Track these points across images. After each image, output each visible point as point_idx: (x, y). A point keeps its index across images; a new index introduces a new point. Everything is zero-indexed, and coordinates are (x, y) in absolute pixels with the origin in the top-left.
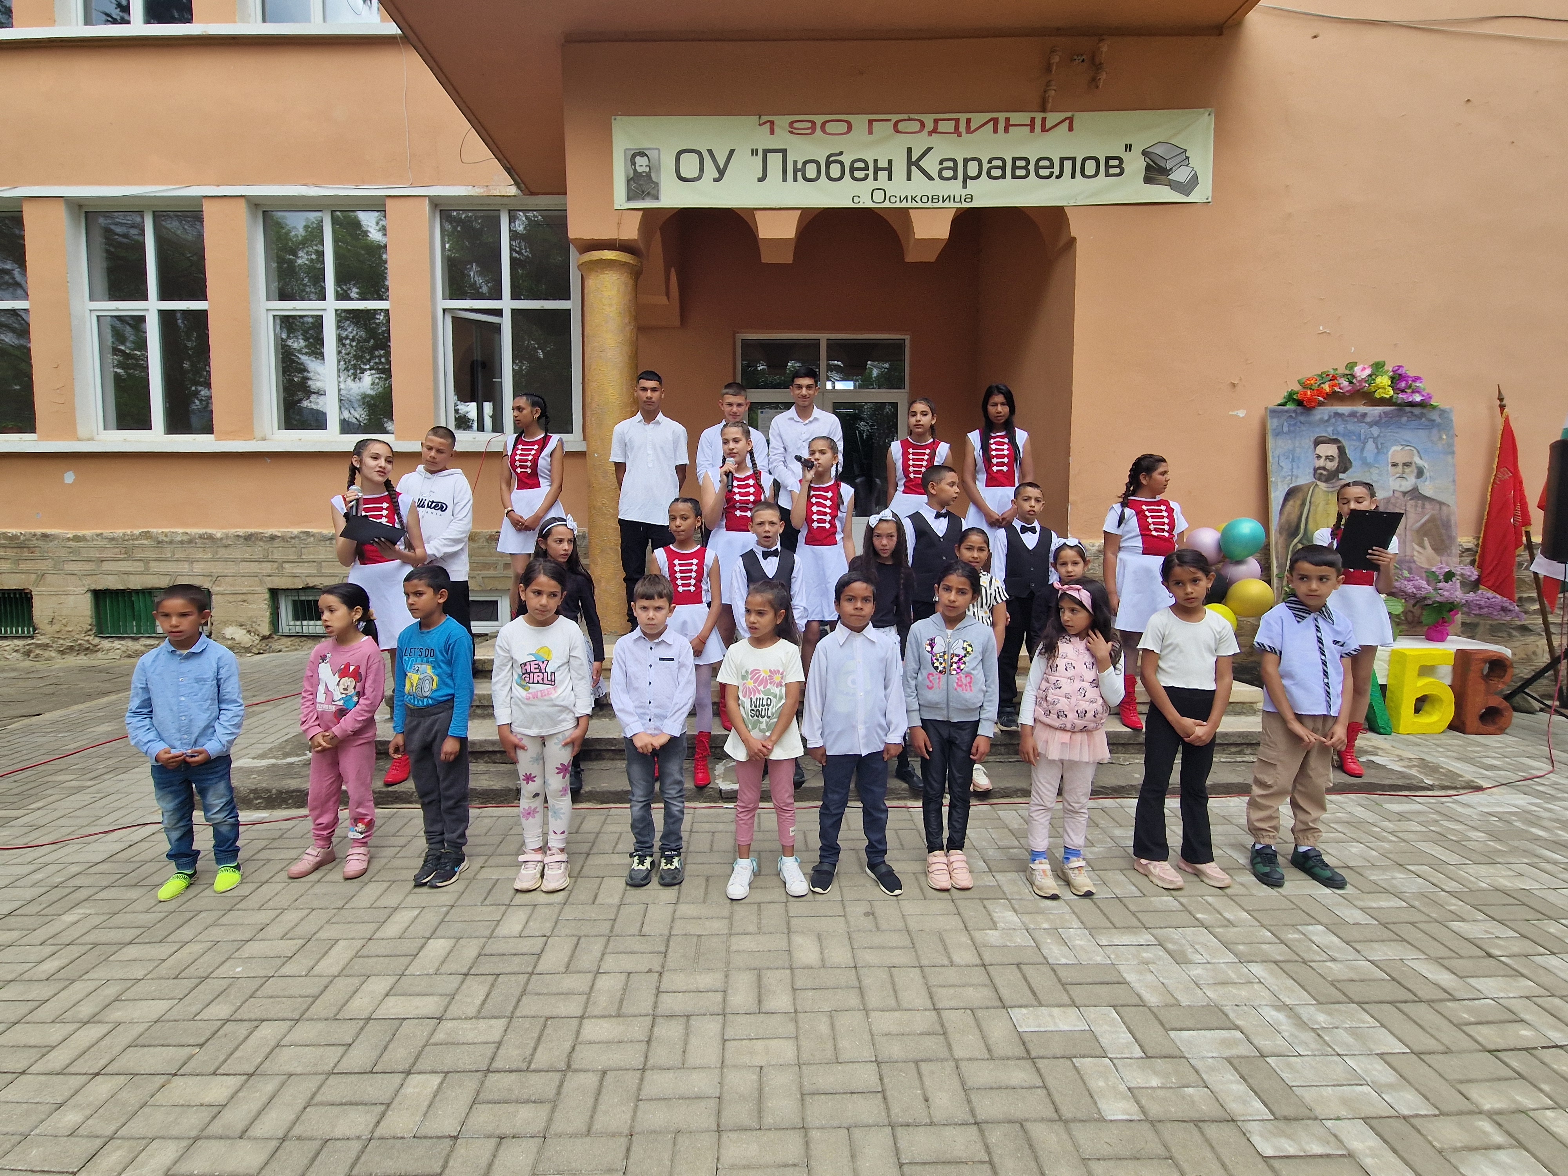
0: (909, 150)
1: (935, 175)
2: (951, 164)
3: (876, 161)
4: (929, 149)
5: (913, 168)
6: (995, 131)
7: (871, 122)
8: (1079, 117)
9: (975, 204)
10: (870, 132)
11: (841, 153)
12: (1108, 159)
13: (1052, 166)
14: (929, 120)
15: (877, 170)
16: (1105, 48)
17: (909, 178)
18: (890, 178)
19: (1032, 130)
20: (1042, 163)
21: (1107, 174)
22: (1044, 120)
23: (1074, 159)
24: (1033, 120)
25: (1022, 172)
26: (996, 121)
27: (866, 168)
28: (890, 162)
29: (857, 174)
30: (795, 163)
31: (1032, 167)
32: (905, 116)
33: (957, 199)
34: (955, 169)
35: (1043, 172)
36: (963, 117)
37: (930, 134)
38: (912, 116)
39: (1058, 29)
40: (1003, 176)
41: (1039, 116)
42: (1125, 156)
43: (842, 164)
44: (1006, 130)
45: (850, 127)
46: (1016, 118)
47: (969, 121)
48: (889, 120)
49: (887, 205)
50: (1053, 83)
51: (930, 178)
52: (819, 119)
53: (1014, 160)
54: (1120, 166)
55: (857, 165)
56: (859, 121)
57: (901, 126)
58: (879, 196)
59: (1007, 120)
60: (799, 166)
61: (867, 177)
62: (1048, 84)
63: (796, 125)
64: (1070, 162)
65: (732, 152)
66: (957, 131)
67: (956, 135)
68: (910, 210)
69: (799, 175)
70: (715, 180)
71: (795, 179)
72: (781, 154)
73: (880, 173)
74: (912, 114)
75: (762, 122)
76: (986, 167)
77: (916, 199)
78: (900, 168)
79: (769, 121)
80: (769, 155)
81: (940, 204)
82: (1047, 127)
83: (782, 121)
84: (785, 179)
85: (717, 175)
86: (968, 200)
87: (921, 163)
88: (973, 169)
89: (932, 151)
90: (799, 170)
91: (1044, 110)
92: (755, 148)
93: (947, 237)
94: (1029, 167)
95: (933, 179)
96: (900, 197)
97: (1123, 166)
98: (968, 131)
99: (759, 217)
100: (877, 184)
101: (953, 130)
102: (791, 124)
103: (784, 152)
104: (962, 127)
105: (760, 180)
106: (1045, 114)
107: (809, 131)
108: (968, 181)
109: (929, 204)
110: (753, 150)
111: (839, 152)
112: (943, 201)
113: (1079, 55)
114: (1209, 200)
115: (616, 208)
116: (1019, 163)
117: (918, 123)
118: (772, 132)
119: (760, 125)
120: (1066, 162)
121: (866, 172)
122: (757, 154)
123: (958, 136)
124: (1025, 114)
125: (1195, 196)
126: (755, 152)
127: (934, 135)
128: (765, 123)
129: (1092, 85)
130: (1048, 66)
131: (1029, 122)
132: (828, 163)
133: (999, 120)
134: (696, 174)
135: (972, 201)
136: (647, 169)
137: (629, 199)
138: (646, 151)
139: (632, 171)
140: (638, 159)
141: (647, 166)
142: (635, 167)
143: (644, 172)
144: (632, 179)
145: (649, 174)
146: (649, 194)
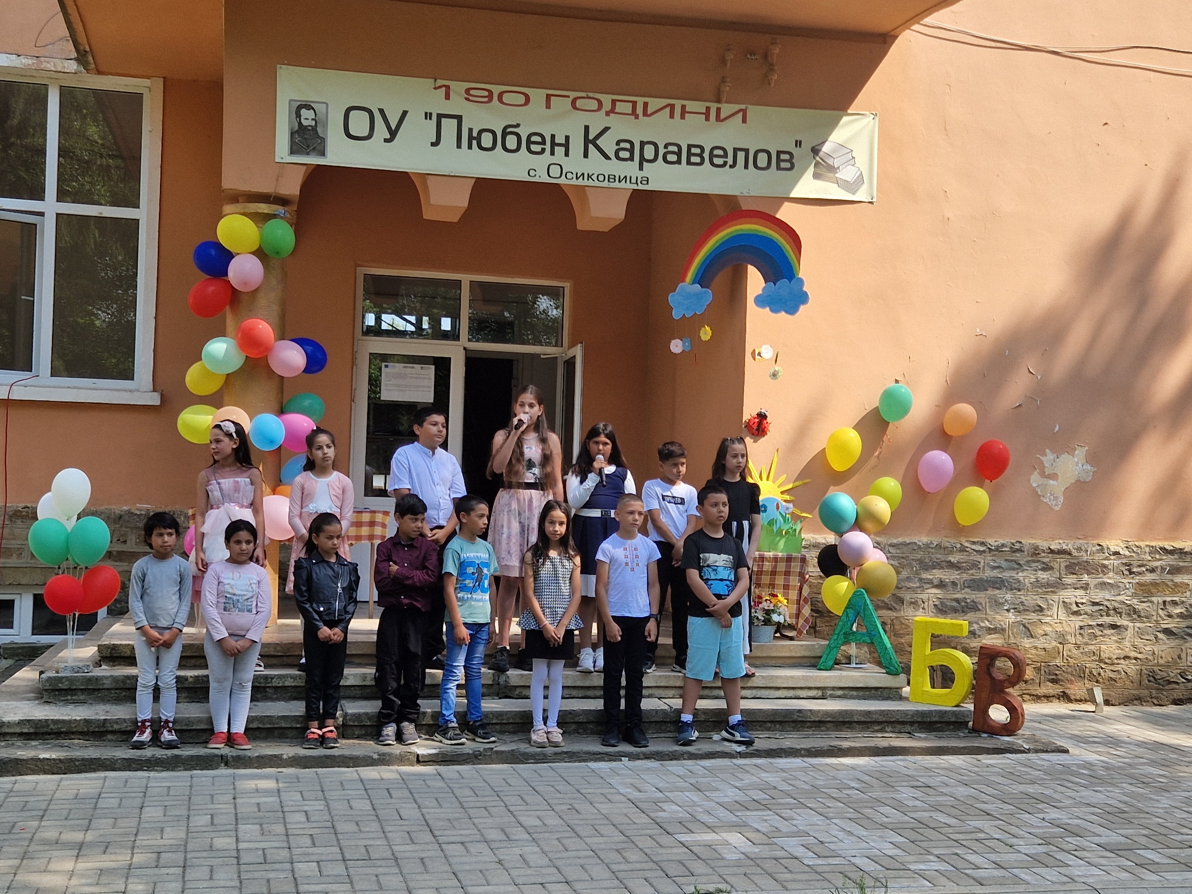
0: (587, 128)
1: (612, 155)
2: (628, 146)
3: (553, 137)
4: (606, 129)
5: (591, 146)
6: (672, 116)
7: (548, 97)
8: (753, 111)
9: (651, 187)
10: (548, 106)
11: (518, 126)
12: (779, 153)
13: (726, 155)
14: (607, 100)
15: (553, 144)
16: (776, 51)
17: (586, 155)
18: (567, 154)
19: (707, 119)
20: (717, 152)
21: (779, 168)
22: (718, 110)
23: (747, 151)
24: (708, 109)
25: (697, 160)
26: (672, 107)
27: (543, 142)
28: (567, 138)
29: (534, 148)
30: (471, 130)
31: (706, 155)
32: (583, 94)
33: (634, 181)
34: (631, 151)
35: (716, 161)
36: (640, 101)
37: (607, 114)
38: (591, 95)
39: (734, 23)
40: (679, 162)
41: (714, 106)
42: (795, 151)
43: (518, 135)
44: (683, 117)
45: (528, 99)
46: (691, 105)
47: (646, 105)
48: (568, 97)
49: (562, 181)
50: (728, 80)
51: (607, 157)
52: (496, 89)
53: (690, 147)
54: (790, 161)
55: (534, 139)
56: (538, 95)
57: (579, 103)
58: (555, 171)
59: (683, 107)
60: (475, 134)
61: (543, 150)
62: (723, 80)
63: (472, 92)
64: (743, 153)
65: (405, 113)
66: (634, 113)
67: (633, 117)
68: (587, 188)
69: (474, 143)
70: (386, 140)
71: (470, 147)
72: (456, 121)
73: (557, 148)
74: (590, 92)
75: (437, 86)
76: (662, 151)
77: (592, 177)
78: (577, 145)
79: (444, 86)
80: (443, 120)
81: (616, 184)
82: (722, 116)
83: (458, 87)
84: (459, 146)
85: (388, 136)
86: (643, 182)
87: (598, 142)
88: (649, 152)
89: (609, 131)
90: (475, 138)
91: (719, 101)
92: (428, 111)
93: (623, 218)
94: (704, 155)
95: (610, 159)
96: (577, 174)
97: (794, 161)
98: (645, 114)
99: (430, 181)
100: (553, 159)
101: (630, 112)
102: (467, 91)
103: (459, 118)
104: (640, 110)
105: (433, 144)
106: (719, 105)
107: (486, 100)
108: (645, 163)
109: (606, 184)
110: (426, 114)
111: (515, 124)
112: (620, 181)
113: (752, 53)
114: (874, 200)
115: (277, 161)
116: (694, 150)
117: (596, 102)
118: (447, 97)
119: (435, 88)
120: (739, 153)
121: (543, 146)
122: (430, 119)
123: (635, 118)
124: (700, 103)
125: (861, 195)
126: (428, 116)
127: (611, 115)
128: (440, 87)
129: (765, 80)
130: (723, 61)
131: (704, 111)
132: (505, 134)
133: (676, 106)
134: (366, 133)
135: (648, 183)
136: (313, 123)
137: (292, 152)
138: (312, 105)
139: (297, 124)
140: (303, 111)
141: (313, 119)
142: (300, 120)
143: (310, 126)
144: (296, 132)
145: (314, 129)
146: (314, 149)
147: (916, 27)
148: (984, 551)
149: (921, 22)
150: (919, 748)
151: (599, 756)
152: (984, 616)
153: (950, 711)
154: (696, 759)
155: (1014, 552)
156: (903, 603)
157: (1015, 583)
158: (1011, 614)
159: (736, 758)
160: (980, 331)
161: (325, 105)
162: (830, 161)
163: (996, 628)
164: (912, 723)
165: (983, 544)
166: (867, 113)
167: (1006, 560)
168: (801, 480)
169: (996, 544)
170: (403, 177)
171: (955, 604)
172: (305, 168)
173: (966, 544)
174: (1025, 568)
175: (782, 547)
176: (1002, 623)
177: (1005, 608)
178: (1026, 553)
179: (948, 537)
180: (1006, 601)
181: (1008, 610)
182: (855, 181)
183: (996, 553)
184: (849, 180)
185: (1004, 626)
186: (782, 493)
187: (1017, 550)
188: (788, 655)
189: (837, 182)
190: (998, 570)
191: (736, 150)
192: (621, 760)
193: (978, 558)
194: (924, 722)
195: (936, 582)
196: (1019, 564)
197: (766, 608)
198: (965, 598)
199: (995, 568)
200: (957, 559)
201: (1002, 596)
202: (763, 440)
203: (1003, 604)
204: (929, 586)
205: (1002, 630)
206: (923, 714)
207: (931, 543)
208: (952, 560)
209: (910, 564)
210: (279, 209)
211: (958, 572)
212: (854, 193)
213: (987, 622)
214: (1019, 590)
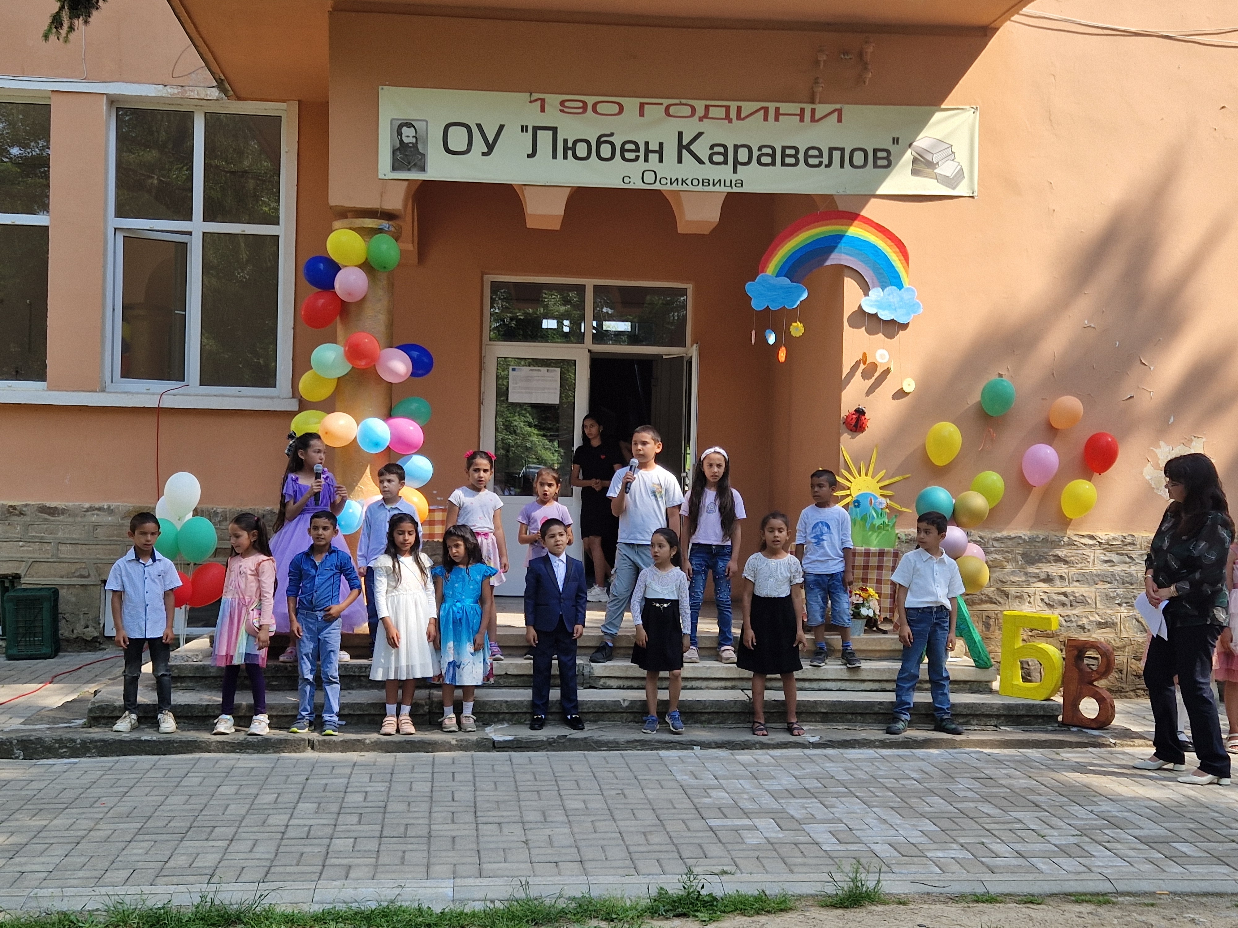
0: (680, 134)
1: (706, 159)
2: (721, 150)
3: (647, 144)
4: (700, 134)
5: (684, 151)
6: (766, 119)
7: (642, 105)
8: (848, 110)
9: (746, 189)
10: (642, 114)
11: (612, 134)
12: (875, 151)
13: (821, 155)
14: (700, 105)
15: (647, 151)
16: (870, 49)
17: (680, 161)
18: (661, 160)
19: (802, 120)
20: (811, 152)
21: (875, 166)
22: (813, 111)
23: (842, 150)
24: (802, 110)
25: (792, 161)
26: (766, 110)
27: (637, 150)
28: (661, 145)
29: (628, 155)
30: (566, 141)
31: (801, 156)
32: (676, 101)
33: (728, 184)
34: (725, 155)
35: (811, 161)
36: (733, 105)
37: (701, 119)
38: (684, 101)
39: (828, 24)
40: (773, 164)
41: (808, 108)
42: (892, 148)
43: (613, 145)
44: (777, 119)
45: (621, 108)
46: (785, 107)
47: (739, 109)
48: (661, 104)
49: (657, 186)
50: (821, 80)
51: (701, 162)
52: (590, 100)
53: (784, 148)
54: (887, 158)
55: (628, 146)
56: (631, 104)
57: (672, 110)
58: (649, 177)
59: (777, 109)
60: (570, 145)
61: (637, 158)
62: (816, 81)
63: (567, 104)
64: (839, 152)
65: (502, 127)
66: (728, 117)
67: (727, 121)
68: (681, 193)
69: (570, 153)
70: (484, 154)
71: (565, 157)
72: (551, 133)
73: (650, 155)
74: (683, 99)
75: (532, 99)
76: (756, 154)
77: (687, 182)
78: (671, 151)
79: (540, 99)
80: (539, 132)
81: (711, 188)
82: (817, 117)
83: (553, 100)
84: (555, 156)
85: (486, 150)
86: (738, 185)
87: (692, 147)
88: (743, 156)
89: (703, 136)
90: (570, 148)
91: (813, 102)
92: (524, 124)
93: (718, 220)
94: (799, 156)
95: (704, 163)
96: (671, 179)
97: (891, 158)
98: (739, 117)
99: (527, 192)
100: (647, 166)
101: (724, 117)
102: (562, 103)
103: (554, 130)
104: (733, 114)
105: (529, 156)
106: (813, 106)
107: (581, 110)
108: (739, 166)
109: (700, 188)
110: (522, 127)
111: (609, 133)
112: (714, 185)
113: (845, 53)
114: (975, 194)
115: (380, 177)
116: (788, 152)
117: (689, 108)
118: (543, 110)
119: (531, 102)
120: (834, 153)
121: (637, 154)
122: (527, 131)
123: (729, 122)
124: (795, 104)
125: (962, 190)
126: (524, 129)
127: (704, 120)
128: (536, 100)
129: (860, 80)
130: (817, 62)
131: (799, 113)
132: (599, 143)
133: (770, 109)
134: (464, 148)
135: (742, 186)
136: (414, 140)
137: (394, 169)
138: (413, 123)
139: (398, 142)
140: (404, 129)
141: (413, 137)
142: (401, 138)
143: (410, 143)
144: (398, 149)
145: (415, 145)
146: (415, 165)
147: (1016, 17)
148: (1094, 545)
149: (1021, 12)
150: (998, 741)
151: (671, 745)
152: (1094, 610)
153: (1037, 705)
154: (768, 749)
155: (1126, 545)
156: (1008, 597)
157: (1126, 577)
158: (1123, 608)
159: (809, 748)
160: (1088, 322)
161: (425, 123)
162: (929, 157)
163: (1106, 623)
164: (998, 716)
165: (1092, 537)
166: (968, 107)
167: (1118, 554)
168: (902, 475)
169: (1106, 537)
170: (508, 188)
171: (1062, 598)
172: (406, 183)
173: (1076, 538)
174: (1137, 561)
175: (875, 542)
176: (1113, 617)
177: (1117, 602)
178: (1138, 546)
179: (1055, 531)
180: (1118, 595)
181: (1120, 605)
182: (955, 176)
183: (1107, 546)
184: (949, 175)
185: (1115, 620)
186: (881, 488)
187: (1130, 544)
188: (878, 648)
189: (936, 177)
190: (1109, 564)
191: (831, 150)
192: (693, 749)
193: (1087, 551)
194: (1011, 716)
195: (1043, 576)
196: (1131, 558)
197: (855, 602)
198: (1073, 592)
199: (1106, 562)
200: (1065, 553)
201: (1113, 590)
202: (861, 437)
203: (1114, 598)
204: (1035, 580)
205: (1113, 624)
206: (1009, 707)
207: (1038, 537)
208: (1060, 554)
209: (1015, 557)
210: (384, 224)
211: (1066, 566)
212: (954, 189)
213: (1097, 616)
214: (1132, 584)
